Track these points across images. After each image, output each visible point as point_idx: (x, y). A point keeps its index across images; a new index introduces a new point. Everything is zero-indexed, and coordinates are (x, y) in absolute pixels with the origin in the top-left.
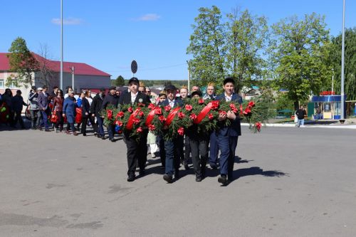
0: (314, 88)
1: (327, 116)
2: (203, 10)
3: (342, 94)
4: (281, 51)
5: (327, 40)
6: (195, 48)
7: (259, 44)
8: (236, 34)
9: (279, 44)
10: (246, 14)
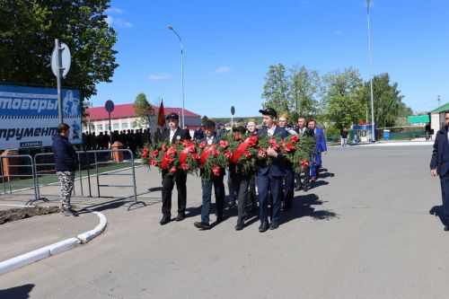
0: (355, 120)
1: (364, 139)
2: (272, 67)
3: (373, 124)
4: (330, 94)
5: (361, 85)
6: (267, 94)
7: (314, 90)
8: (296, 83)
9: (327, 89)
10: (303, 69)
